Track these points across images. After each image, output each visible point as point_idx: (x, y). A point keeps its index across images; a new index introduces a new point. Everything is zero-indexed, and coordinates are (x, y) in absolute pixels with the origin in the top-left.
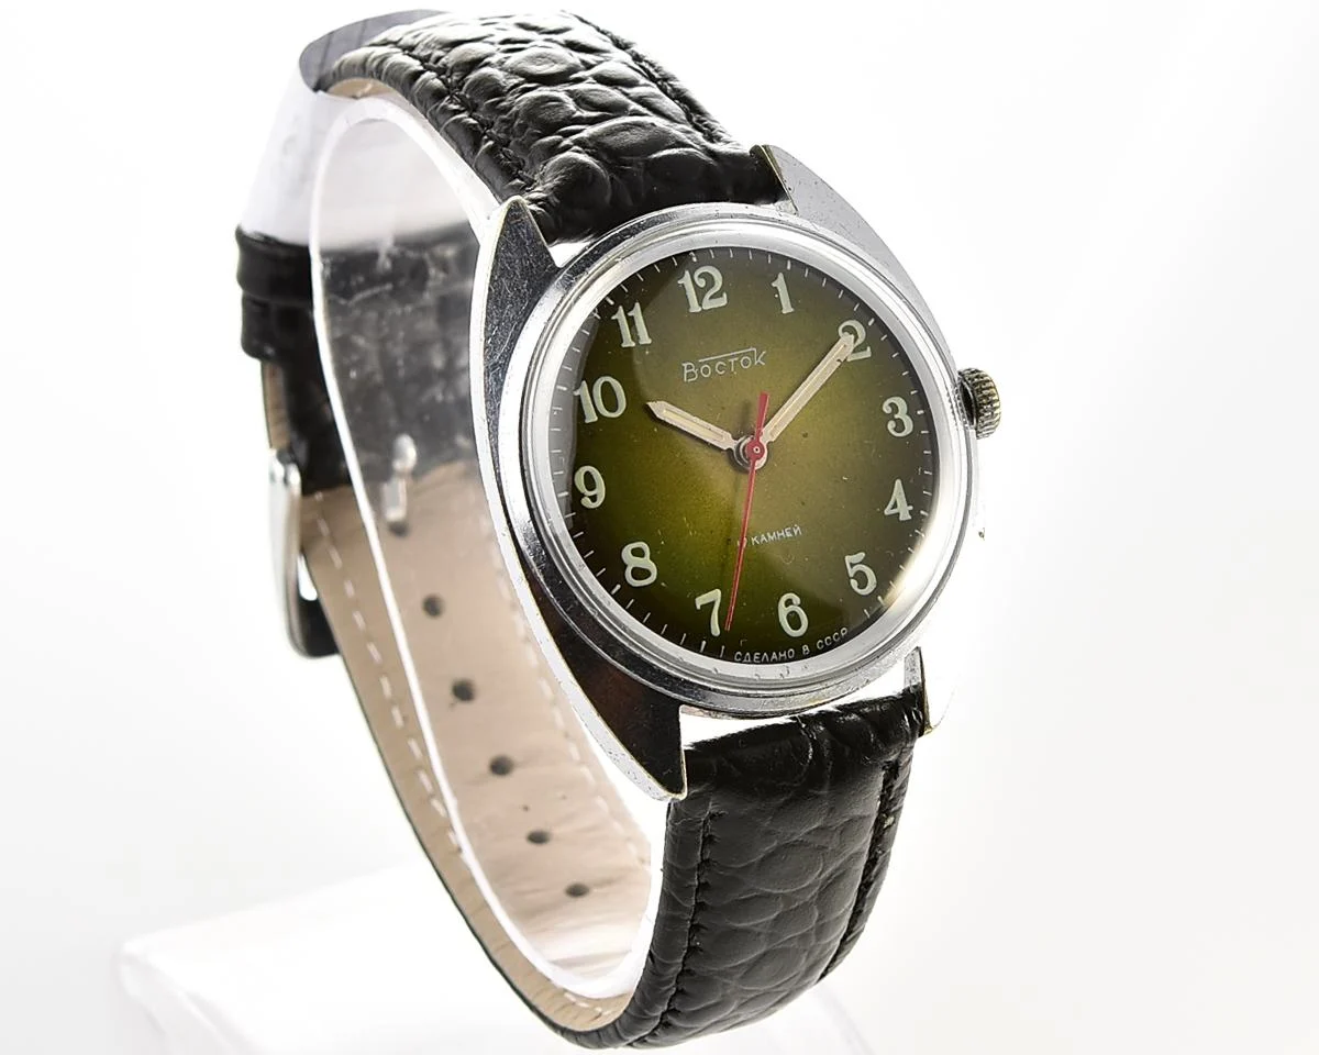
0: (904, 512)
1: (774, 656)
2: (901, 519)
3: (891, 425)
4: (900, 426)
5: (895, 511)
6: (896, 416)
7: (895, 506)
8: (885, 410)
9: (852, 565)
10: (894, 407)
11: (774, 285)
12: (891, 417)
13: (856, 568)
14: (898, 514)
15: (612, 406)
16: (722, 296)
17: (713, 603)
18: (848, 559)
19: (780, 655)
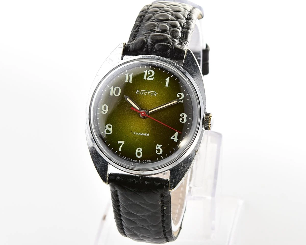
0: (176, 140)
1: (132, 160)
2: (174, 141)
3: (181, 119)
4: (183, 120)
5: (173, 139)
6: (183, 118)
7: (174, 137)
8: (181, 115)
9: (158, 147)
10: (183, 116)
11: (166, 79)
12: (182, 117)
13: (158, 148)
14: (174, 140)
15: (117, 93)
16: (152, 78)
17: (122, 143)
18: (157, 145)
19: (133, 160)
